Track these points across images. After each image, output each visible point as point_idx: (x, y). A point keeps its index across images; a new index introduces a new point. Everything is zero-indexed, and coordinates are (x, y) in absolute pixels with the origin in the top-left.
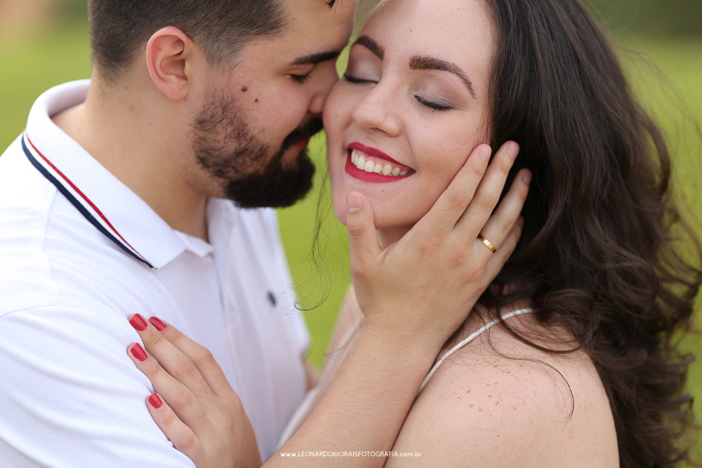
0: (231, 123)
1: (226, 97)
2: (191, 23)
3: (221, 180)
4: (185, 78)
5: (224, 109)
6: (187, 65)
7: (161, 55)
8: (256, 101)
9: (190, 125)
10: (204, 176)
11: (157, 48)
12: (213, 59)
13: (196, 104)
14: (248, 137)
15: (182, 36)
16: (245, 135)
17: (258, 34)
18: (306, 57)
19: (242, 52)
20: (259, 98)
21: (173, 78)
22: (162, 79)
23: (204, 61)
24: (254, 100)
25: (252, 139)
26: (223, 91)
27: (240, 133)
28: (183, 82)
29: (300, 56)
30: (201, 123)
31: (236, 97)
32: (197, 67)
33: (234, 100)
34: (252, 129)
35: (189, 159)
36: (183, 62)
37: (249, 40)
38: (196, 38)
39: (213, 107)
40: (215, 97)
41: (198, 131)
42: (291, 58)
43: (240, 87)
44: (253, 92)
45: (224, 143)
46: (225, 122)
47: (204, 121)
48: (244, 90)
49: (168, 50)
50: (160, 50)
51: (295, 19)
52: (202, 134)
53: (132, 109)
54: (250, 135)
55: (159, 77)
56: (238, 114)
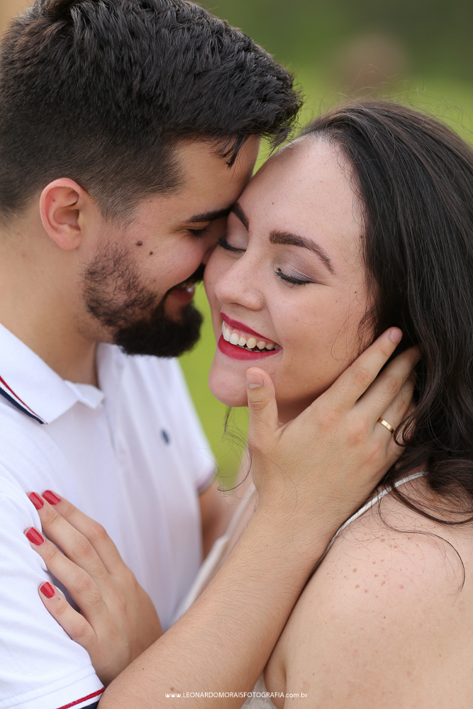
0: (122, 275)
1: (119, 250)
2: (86, 177)
3: (111, 328)
4: (78, 228)
5: (117, 262)
6: (81, 216)
7: (55, 206)
8: (151, 253)
9: (81, 275)
10: (95, 324)
11: (51, 198)
12: (108, 213)
13: (88, 256)
14: (139, 289)
15: (77, 188)
16: (136, 287)
17: (154, 191)
18: (202, 215)
19: (136, 208)
20: (154, 251)
21: (66, 228)
22: (55, 229)
23: (99, 214)
24: (149, 253)
25: (142, 290)
26: (117, 244)
27: (131, 285)
28: (76, 232)
29: (196, 214)
30: (92, 274)
31: (131, 251)
32: (91, 219)
33: (127, 253)
34: (144, 281)
35: (81, 307)
36: (77, 213)
37: (144, 197)
38: (91, 191)
39: (105, 259)
40: (108, 249)
41: (88, 282)
42: (186, 216)
43: (135, 242)
44: (148, 246)
45: (115, 294)
46: (116, 274)
47: (95, 273)
48: (140, 244)
49: (62, 201)
50: (54, 201)
51: (192, 178)
52: (93, 285)
53: (24, 256)
54: (141, 286)
55: (52, 227)
56: (131, 266)
